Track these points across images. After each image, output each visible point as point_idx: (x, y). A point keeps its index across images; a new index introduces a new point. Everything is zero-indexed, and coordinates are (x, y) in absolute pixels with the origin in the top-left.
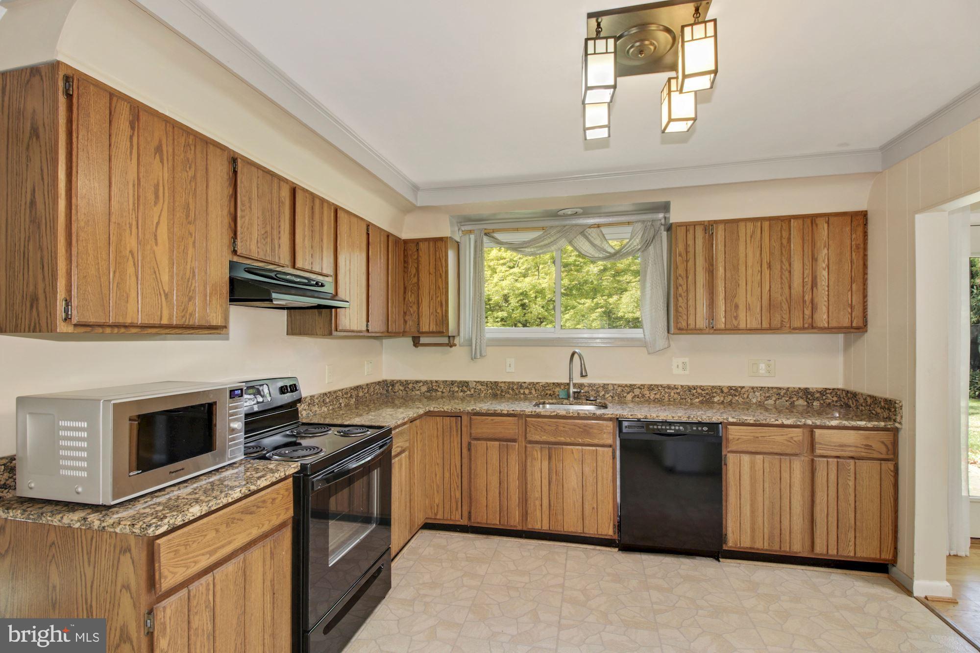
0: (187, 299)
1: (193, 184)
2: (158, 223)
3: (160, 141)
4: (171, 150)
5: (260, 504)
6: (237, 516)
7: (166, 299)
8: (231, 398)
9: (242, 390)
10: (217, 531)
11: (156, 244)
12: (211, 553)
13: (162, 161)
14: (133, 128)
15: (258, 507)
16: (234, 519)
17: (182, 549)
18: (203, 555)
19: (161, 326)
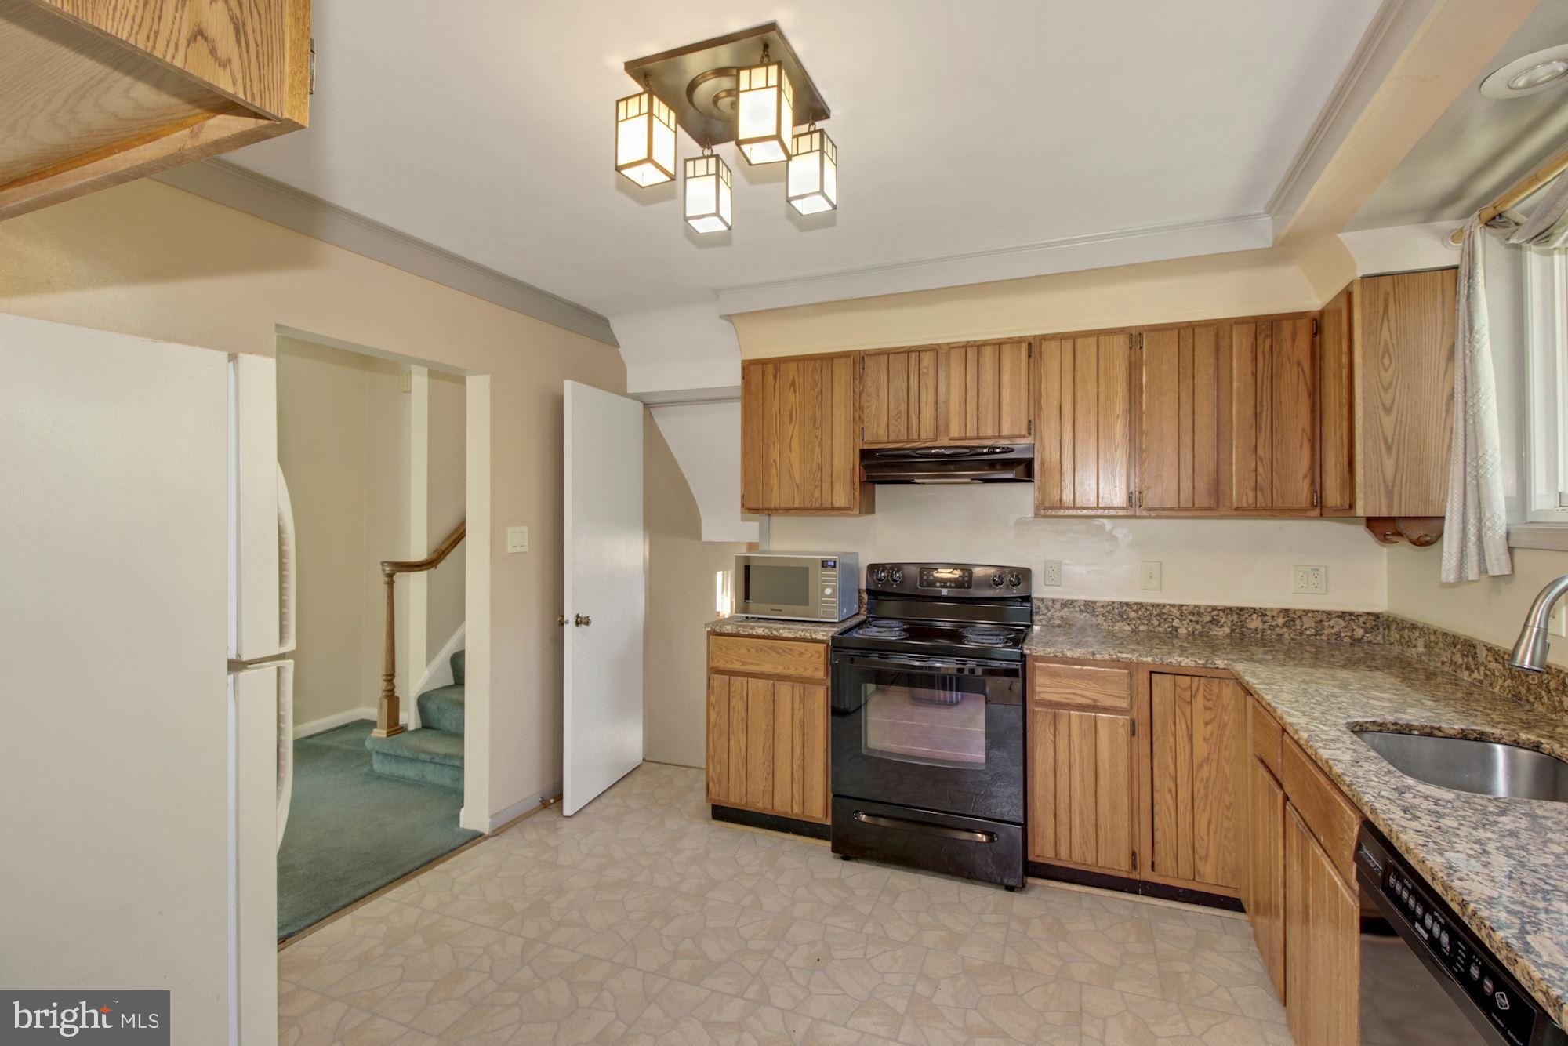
0: (813, 487)
1: (820, 398)
2: (792, 437)
3: (794, 377)
4: (802, 380)
5: (787, 650)
6: (766, 649)
7: (798, 489)
8: (823, 567)
9: (835, 562)
10: (748, 651)
11: (791, 451)
12: (744, 664)
13: (795, 392)
14: (775, 379)
15: (784, 651)
16: (762, 649)
17: (724, 649)
18: (738, 661)
19: (795, 509)
